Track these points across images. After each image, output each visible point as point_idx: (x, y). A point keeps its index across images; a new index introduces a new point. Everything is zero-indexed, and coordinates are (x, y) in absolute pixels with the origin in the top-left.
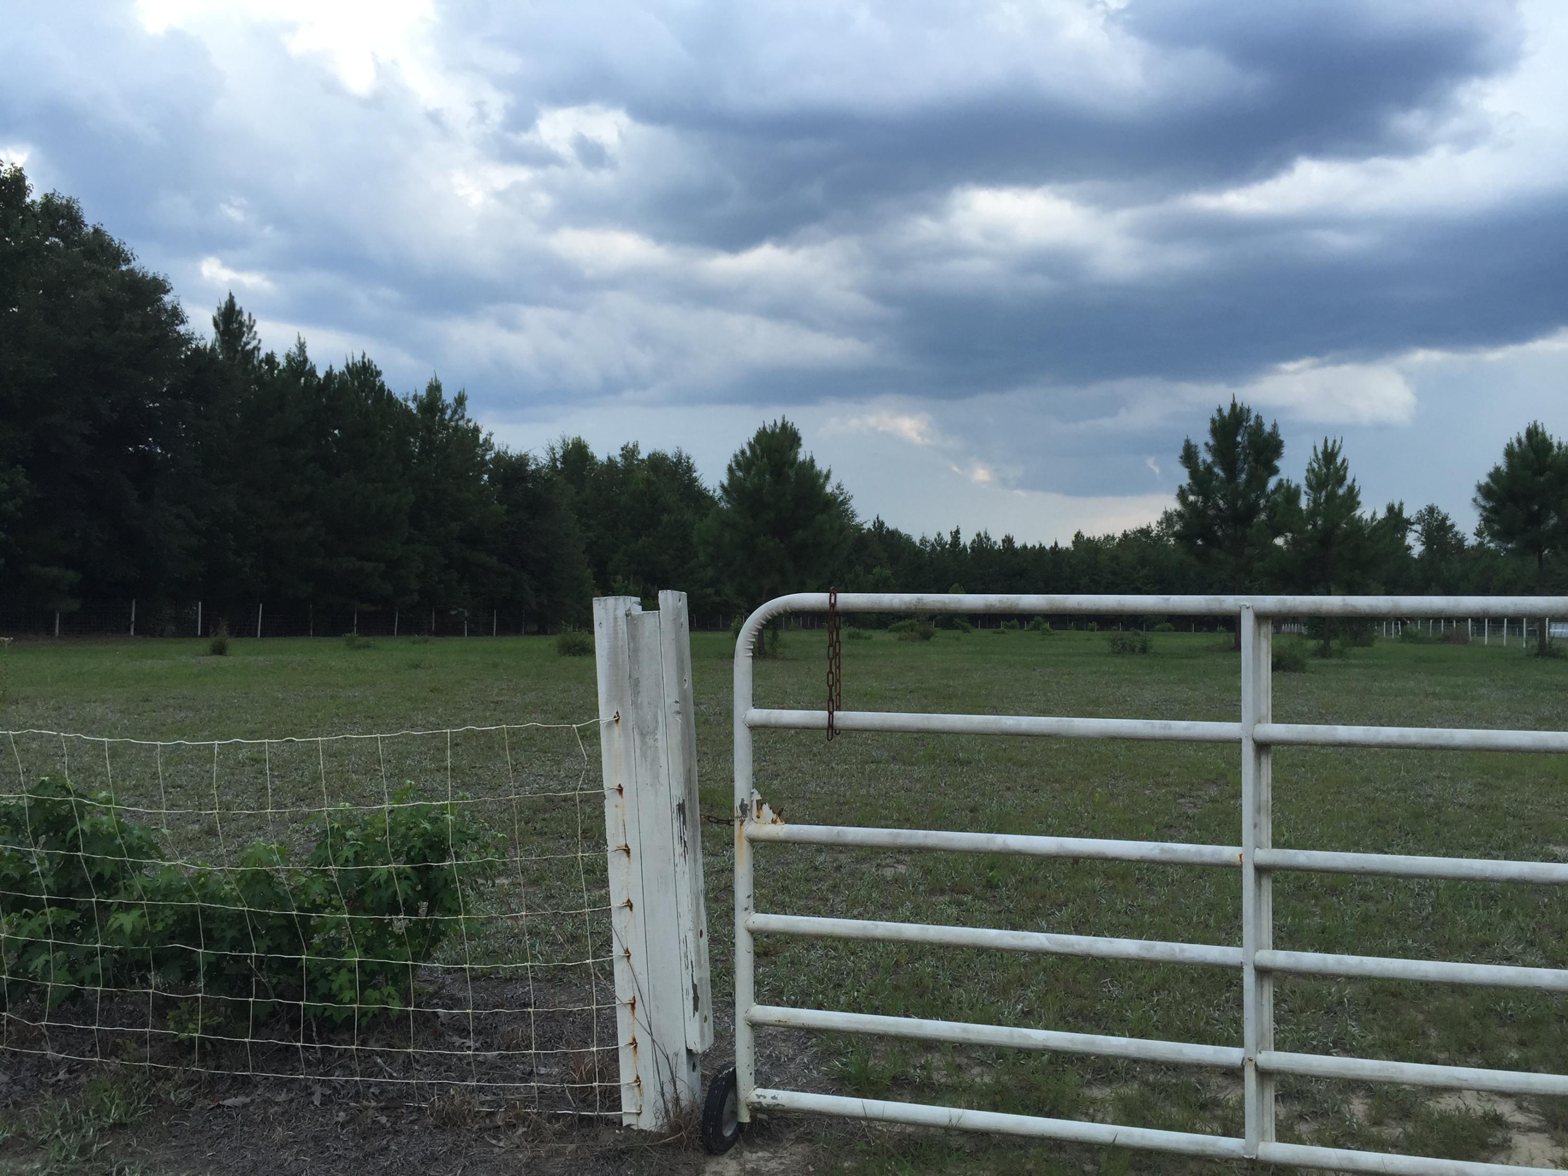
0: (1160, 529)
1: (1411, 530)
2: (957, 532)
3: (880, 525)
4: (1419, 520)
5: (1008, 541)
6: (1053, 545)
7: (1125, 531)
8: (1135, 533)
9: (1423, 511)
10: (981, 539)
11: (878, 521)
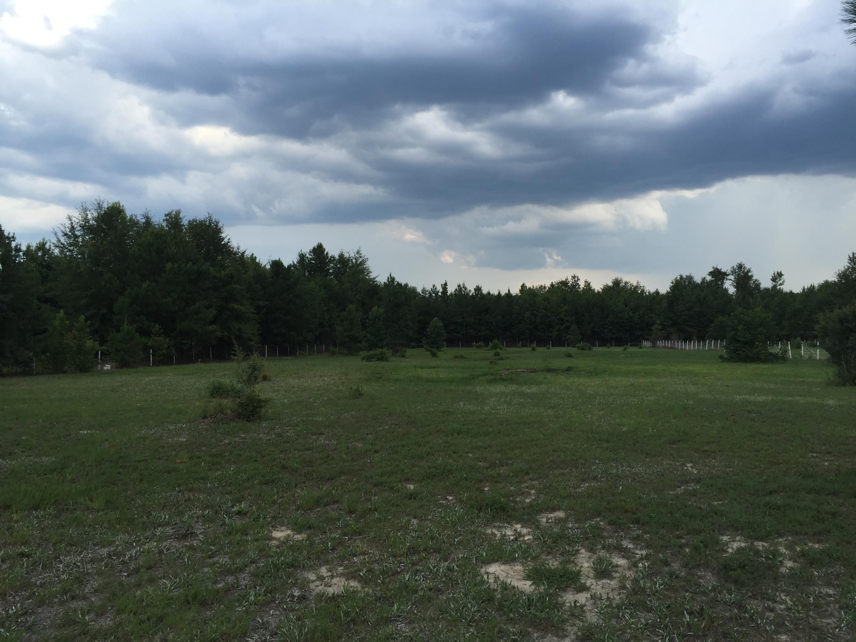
0: (573, 281)
1: (727, 279)
2: (446, 284)
3: (392, 280)
4: (733, 272)
5: (478, 289)
6: (507, 292)
7: (552, 283)
8: (558, 284)
9: (735, 267)
10: (461, 288)
11: (391, 277)
